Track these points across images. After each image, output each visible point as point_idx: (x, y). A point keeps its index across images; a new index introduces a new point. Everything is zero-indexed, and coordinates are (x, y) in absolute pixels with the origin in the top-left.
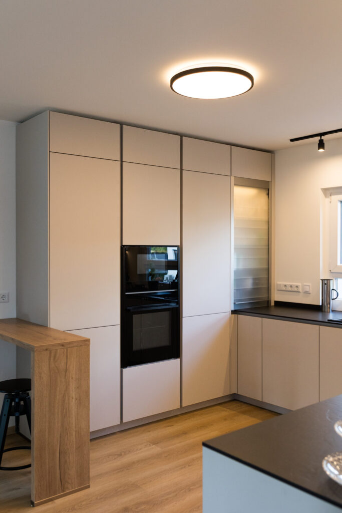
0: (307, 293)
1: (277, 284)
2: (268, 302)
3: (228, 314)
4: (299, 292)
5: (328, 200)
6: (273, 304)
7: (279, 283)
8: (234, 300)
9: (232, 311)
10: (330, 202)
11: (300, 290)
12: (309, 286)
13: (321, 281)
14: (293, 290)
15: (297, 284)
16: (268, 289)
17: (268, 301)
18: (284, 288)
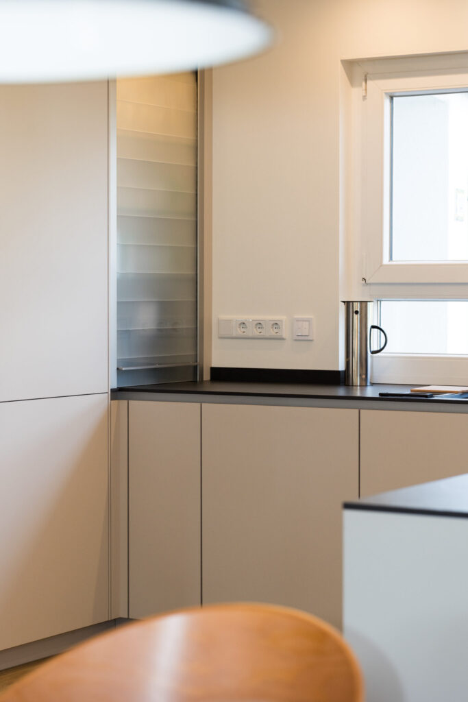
0: (303, 339)
1: (219, 321)
2: (195, 369)
3: (106, 398)
4: (283, 339)
5: (357, 92)
6: (207, 376)
7: (223, 317)
8: (118, 361)
9: (112, 391)
10: (364, 97)
11: (285, 332)
12: (308, 321)
13: (342, 308)
14: (265, 333)
15: (276, 318)
16: (197, 335)
17: (195, 367)
18: (239, 332)
